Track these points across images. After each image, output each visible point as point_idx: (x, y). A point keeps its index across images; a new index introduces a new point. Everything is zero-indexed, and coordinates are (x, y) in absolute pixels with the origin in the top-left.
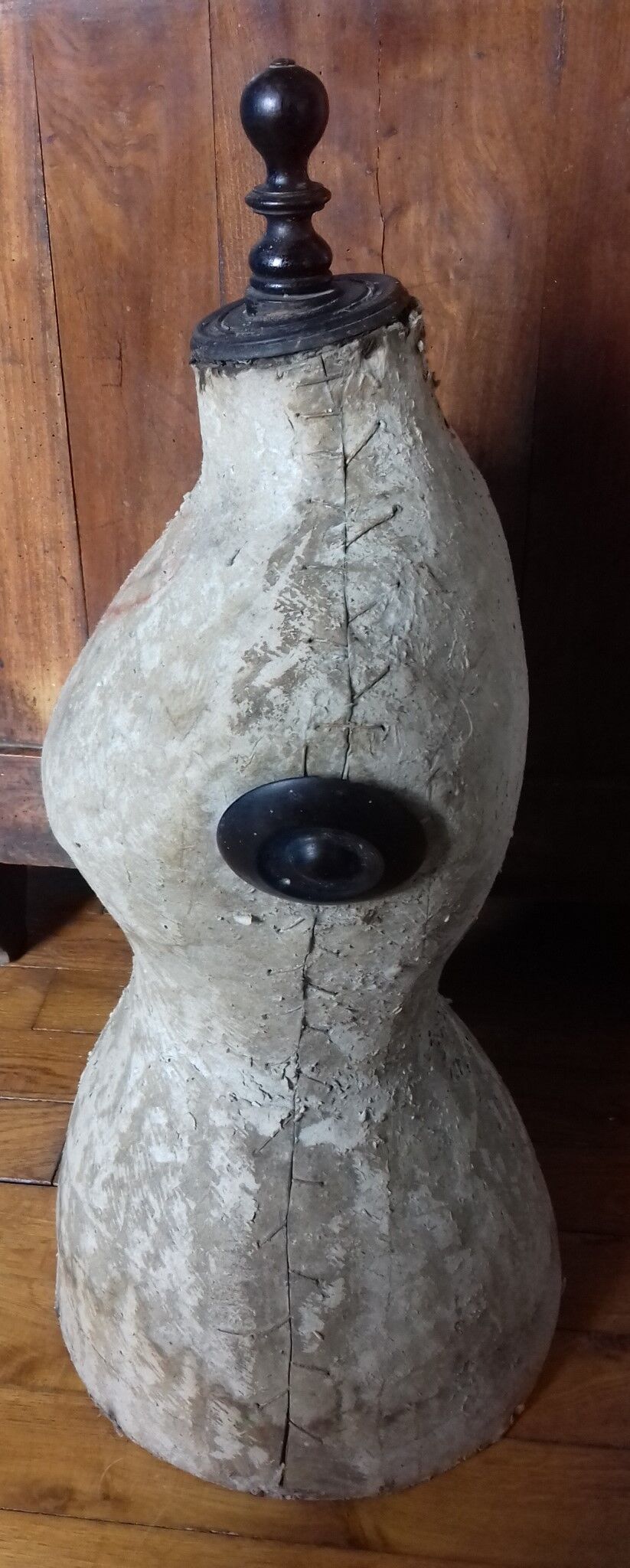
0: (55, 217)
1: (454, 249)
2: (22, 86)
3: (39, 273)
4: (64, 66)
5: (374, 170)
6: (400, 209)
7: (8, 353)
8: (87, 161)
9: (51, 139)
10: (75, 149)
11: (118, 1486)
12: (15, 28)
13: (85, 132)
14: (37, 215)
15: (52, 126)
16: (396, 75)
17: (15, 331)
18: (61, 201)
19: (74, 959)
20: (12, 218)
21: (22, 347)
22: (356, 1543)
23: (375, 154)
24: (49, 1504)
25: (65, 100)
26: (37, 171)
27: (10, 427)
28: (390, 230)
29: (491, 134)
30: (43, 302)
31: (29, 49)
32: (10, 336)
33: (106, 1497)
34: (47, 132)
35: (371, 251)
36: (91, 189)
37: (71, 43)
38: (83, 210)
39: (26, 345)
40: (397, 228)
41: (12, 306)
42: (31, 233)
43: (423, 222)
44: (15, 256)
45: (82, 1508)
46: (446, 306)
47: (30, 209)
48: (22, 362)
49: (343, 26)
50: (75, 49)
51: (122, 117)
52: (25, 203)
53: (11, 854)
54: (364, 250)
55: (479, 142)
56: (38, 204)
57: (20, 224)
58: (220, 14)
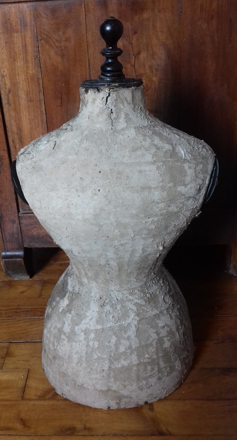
0: (42, 61)
1: (154, 63)
2: (32, 26)
3: (38, 76)
4: (44, 20)
5: (131, 43)
6: (139, 53)
7: (29, 99)
8: (51, 46)
9: (41, 40)
10: (47, 42)
11: (88, 425)
12: (30, 11)
13: (50, 37)
14: (37, 61)
15: (41, 37)
16: (136, 18)
17: (31, 93)
18: (44, 57)
19: (49, 276)
20: (30, 62)
21: (33, 97)
22: (161, 434)
23: (131, 39)
24: (69, 432)
25: (45, 29)
26: (37, 49)
27: (30, 120)
28: (136, 59)
29: (163, 32)
30: (39, 84)
31: (34, 16)
32: (30, 94)
33: (85, 428)
34: (39, 38)
35: (131, 65)
36: (52, 53)
37: (46, 14)
38: (50, 59)
39: (34, 96)
40: (138, 58)
41: (30, 86)
42: (35, 65)
43: (145, 56)
44: (31, 72)
45: (79, 432)
46: (153, 79)
47: (35, 59)
48: (33, 101)
49: (121, 6)
50: (47, 16)
51: (61, 33)
52: (33, 58)
53: (31, 244)
54: (129, 65)
55: (160, 35)
56: (37, 58)
57: (32, 63)
58: (87, 4)
